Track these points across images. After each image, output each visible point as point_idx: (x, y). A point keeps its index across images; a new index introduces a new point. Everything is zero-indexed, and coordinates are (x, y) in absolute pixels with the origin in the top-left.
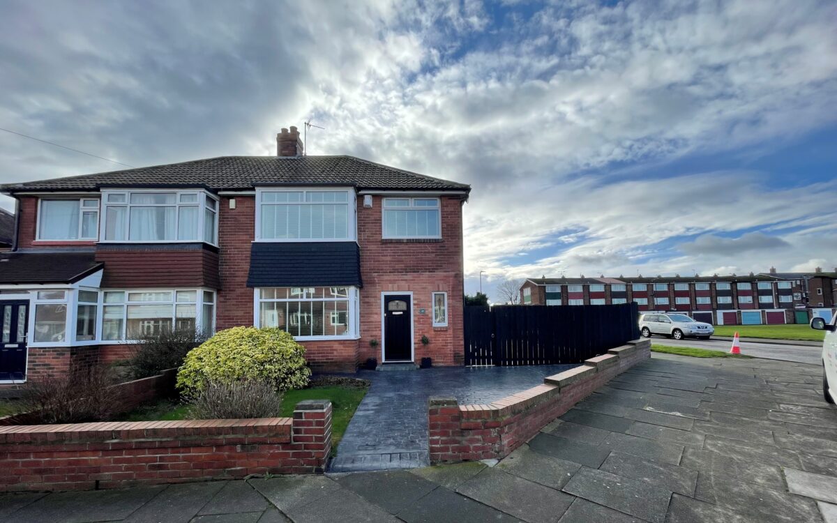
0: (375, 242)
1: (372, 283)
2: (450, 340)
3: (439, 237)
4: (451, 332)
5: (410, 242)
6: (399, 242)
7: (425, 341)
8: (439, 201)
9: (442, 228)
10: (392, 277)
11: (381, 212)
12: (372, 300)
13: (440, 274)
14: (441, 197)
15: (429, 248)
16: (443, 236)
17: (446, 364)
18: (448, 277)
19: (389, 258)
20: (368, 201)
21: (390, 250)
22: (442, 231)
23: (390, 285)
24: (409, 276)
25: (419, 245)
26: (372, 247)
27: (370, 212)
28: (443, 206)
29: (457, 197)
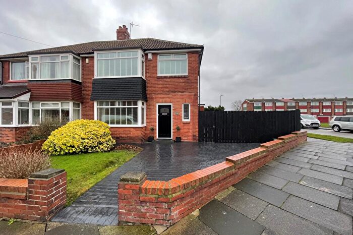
0: (153, 78)
1: (152, 99)
2: (191, 128)
3: (186, 74)
4: (191, 124)
5: (171, 77)
6: (166, 77)
7: (178, 129)
8: (187, 55)
9: (189, 69)
10: (162, 96)
11: (157, 62)
12: (152, 107)
13: (187, 94)
14: (188, 53)
15: (181, 80)
16: (189, 74)
17: (188, 141)
18: (191, 96)
19: (160, 86)
20: (150, 56)
21: (161, 81)
22: (189, 71)
23: (161, 100)
24: (171, 95)
25: (176, 79)
26: (153, 80)
27: (151, 62)
28: (189, 58)
29: (197, 52)
